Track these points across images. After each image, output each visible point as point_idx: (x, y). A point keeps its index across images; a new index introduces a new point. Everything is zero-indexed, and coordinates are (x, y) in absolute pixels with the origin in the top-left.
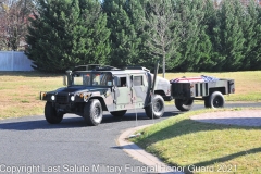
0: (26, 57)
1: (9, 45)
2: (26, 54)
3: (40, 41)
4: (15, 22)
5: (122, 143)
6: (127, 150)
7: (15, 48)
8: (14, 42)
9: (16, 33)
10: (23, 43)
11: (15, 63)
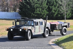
0: (19, 14)
1: (13, 10)
2: (19, 13)
3: (24, 9)
4: (15, 2)
5: (51, 43)
6: (52, 46)
7: (15, 11)
8: (15, 9)
9: (16, 6)
10: (18, 10)
11: (15, 16)
